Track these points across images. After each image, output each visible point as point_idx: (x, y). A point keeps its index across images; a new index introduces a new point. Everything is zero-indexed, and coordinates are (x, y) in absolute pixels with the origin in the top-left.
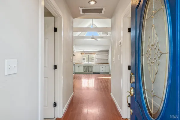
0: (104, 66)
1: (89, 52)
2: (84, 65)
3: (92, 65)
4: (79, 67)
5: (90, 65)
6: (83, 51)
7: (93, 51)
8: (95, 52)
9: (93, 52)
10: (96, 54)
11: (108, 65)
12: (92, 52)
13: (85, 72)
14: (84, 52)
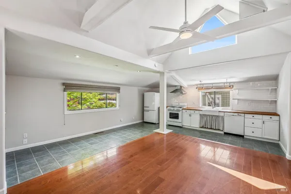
0: (261, 121)
1: (214, 85)
2: (201, 113)
3: (222, 114)
4: (190, 115)
5: (217, 114)
6: (201, 84)
7: (225, 81)
8: (230, 83)
9: (224, 83)
10: (234, 88)
11: (276, 118)
12: (223, 85)
13: (202, 127)
14: (203, 84)
